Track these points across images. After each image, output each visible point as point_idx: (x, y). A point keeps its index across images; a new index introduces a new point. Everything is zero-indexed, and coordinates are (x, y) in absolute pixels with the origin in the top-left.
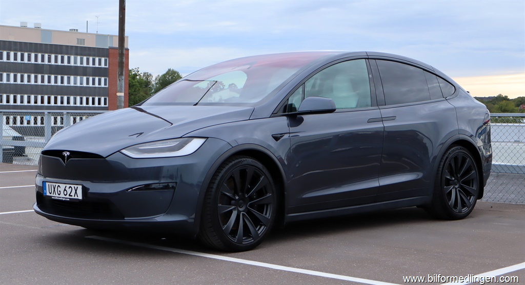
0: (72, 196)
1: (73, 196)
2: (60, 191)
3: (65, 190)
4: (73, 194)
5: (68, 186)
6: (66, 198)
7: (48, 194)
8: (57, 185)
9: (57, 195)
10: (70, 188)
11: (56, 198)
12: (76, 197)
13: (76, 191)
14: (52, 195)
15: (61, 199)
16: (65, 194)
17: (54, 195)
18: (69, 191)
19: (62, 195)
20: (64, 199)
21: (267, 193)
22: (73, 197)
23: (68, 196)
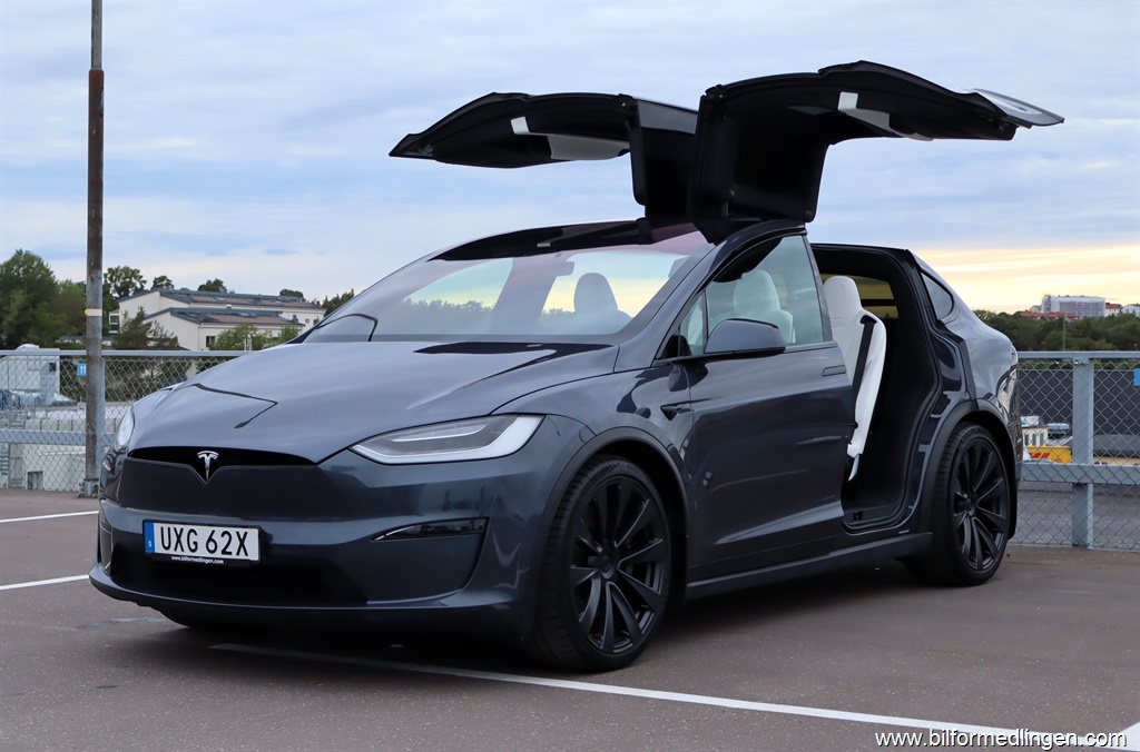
0: (230, 553)
1: (234, 553)
2: (195, 543)
3: (210, 539)
4: (234, 547)
5: (219, 531)
6: (214, 559)
7: (159, 549)
8: (187, 528)
9: (187, 552)
10: (227, 536)
11: (183, 559)
12: (242, 556)
13: (242, 542)
14: (171, 551)
15: (200, 560)
16: (212, 548)
17: (179, 552)
18: (222, 542)
19: (202, 552)
20: (207, 561)
21: (652, 538)
22: (234, 556)
23: (218, 554)
